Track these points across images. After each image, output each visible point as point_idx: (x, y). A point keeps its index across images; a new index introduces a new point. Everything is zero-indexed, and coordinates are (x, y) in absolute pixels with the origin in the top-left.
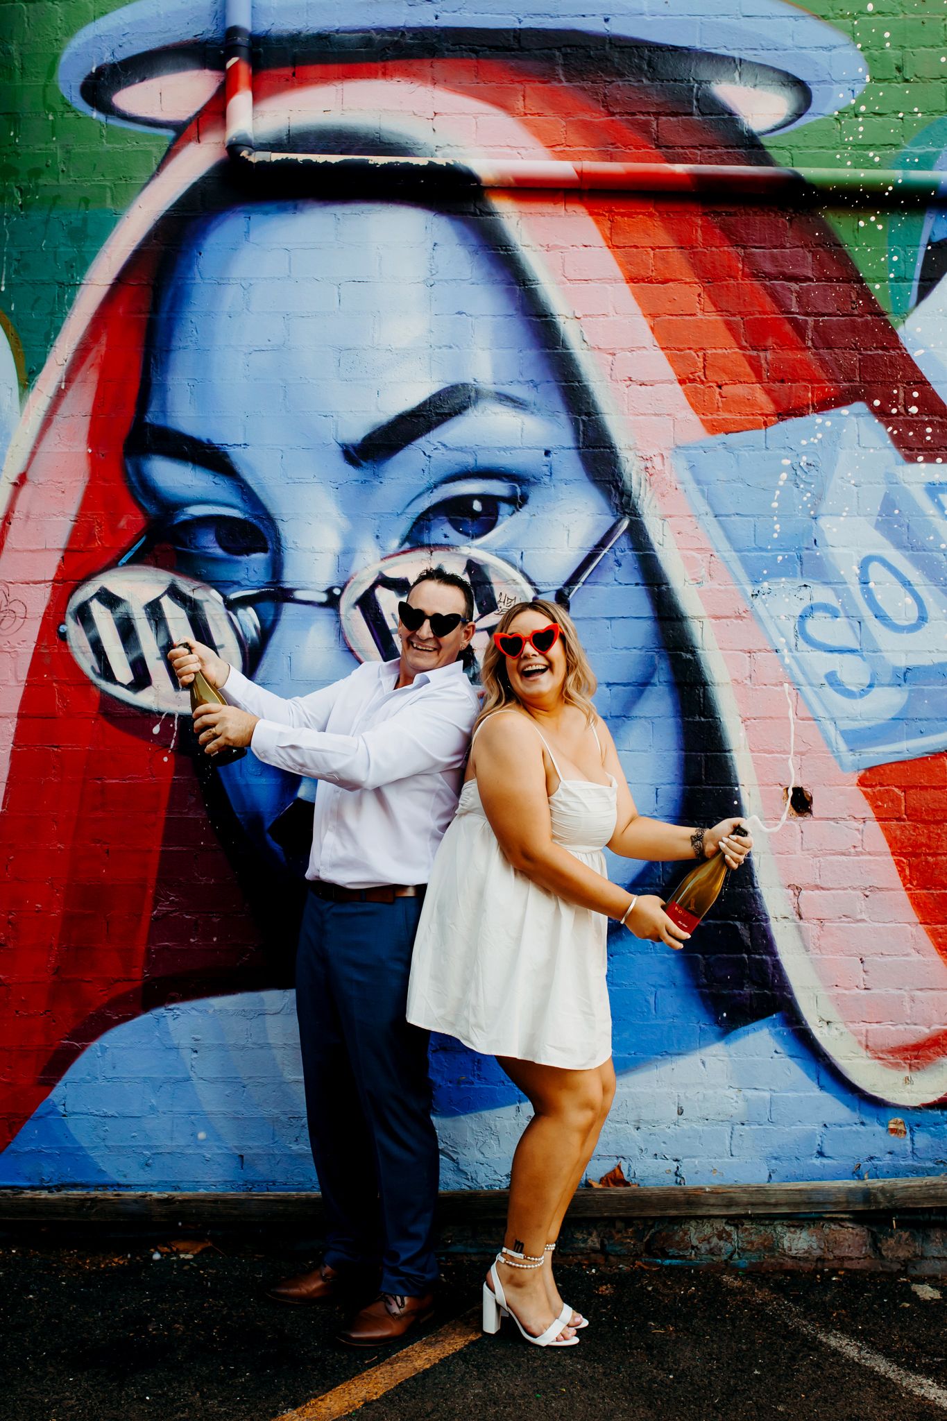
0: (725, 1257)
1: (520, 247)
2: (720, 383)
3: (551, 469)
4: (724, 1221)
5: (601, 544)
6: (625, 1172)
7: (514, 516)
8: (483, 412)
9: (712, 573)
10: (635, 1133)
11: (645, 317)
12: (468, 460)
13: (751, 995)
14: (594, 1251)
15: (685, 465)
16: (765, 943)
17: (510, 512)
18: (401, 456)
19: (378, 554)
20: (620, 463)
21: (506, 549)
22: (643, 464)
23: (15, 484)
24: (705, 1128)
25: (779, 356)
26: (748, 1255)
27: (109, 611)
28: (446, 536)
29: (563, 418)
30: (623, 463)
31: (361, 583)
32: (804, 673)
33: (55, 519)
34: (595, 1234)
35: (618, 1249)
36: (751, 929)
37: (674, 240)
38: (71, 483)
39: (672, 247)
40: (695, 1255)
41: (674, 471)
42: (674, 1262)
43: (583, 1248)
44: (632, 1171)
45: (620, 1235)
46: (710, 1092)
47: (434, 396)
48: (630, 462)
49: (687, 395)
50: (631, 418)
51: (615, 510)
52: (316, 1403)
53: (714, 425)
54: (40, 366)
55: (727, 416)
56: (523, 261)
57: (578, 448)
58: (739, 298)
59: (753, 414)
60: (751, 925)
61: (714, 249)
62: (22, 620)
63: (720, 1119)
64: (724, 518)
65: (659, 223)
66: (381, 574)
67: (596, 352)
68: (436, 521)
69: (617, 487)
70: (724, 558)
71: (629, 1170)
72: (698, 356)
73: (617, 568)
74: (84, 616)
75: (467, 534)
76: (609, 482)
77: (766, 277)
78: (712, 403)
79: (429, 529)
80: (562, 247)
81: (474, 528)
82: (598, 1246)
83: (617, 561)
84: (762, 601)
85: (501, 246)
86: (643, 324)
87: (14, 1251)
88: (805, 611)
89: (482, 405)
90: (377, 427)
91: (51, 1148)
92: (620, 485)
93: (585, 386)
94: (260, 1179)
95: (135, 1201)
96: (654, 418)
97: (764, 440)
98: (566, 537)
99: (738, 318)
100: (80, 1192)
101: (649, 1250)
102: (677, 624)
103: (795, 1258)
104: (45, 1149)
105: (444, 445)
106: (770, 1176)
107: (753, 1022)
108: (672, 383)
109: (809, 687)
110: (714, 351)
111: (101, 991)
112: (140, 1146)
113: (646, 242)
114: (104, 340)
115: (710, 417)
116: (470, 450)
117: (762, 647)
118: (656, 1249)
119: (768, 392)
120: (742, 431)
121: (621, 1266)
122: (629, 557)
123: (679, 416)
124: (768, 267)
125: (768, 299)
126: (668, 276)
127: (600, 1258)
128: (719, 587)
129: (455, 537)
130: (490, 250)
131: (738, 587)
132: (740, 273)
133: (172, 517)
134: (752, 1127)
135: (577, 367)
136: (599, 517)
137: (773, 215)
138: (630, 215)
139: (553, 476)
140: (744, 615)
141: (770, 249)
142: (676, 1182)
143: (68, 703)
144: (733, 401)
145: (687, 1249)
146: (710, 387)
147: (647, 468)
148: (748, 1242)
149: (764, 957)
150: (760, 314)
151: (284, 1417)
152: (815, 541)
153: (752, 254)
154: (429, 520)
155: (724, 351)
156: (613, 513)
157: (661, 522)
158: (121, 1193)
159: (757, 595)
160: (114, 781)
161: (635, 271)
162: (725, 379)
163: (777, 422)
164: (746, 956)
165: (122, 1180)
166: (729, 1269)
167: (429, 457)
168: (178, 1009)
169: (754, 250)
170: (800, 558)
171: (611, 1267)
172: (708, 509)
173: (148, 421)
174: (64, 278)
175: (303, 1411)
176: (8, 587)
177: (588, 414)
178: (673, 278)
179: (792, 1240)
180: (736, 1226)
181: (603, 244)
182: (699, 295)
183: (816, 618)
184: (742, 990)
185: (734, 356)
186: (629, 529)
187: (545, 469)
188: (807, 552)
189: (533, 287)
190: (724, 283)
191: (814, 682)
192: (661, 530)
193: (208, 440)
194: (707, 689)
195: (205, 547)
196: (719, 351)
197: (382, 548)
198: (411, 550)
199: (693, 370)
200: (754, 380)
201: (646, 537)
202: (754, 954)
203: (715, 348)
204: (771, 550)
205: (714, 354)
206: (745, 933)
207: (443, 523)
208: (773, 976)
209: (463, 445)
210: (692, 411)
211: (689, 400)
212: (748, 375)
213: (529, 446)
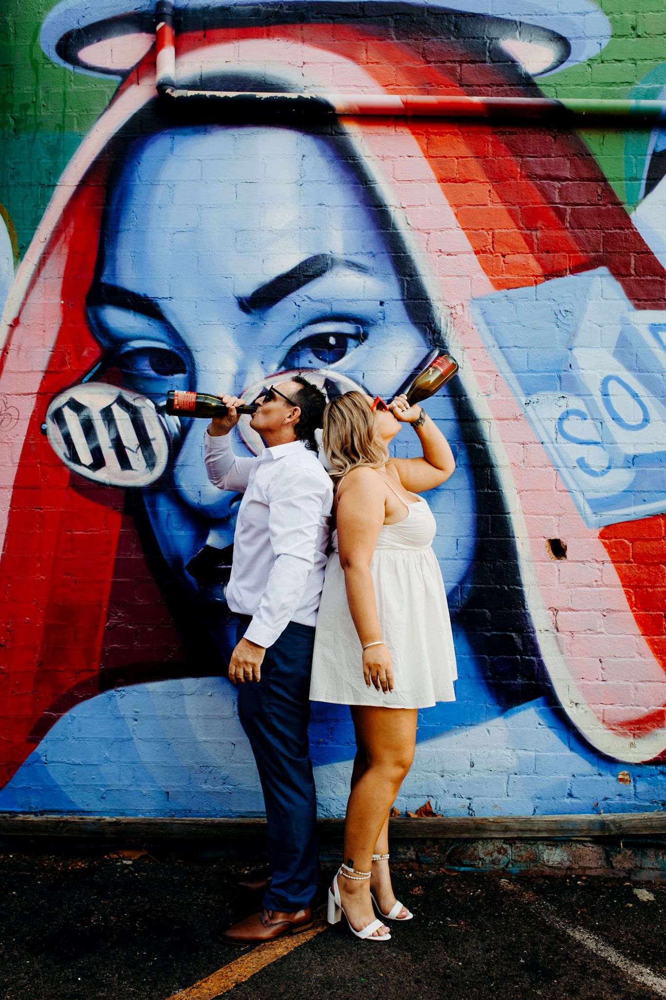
0: (502, 866)
1: (364, 158)
2: (504, 253)
3: (384, 314)
4: (502, 841)
5: (419, 368)
6: (433, 807)
7: (358, 348)
8: (337, 275)
9: (497, 388)
10: (440, 779)
11: (451, 206)
12: (326, 309)
13: (522, 684)
14: (411, 860)
15: (479, 311)
16: (533, 648)
17: (356, 345)
18: (279, 305)
19: (263, 374)
20: (433, 311)
21: (352, 371)
22: (449, 311)
23: (11, 326)
24: (489, 776)
25: (546, 234)
26: (518, 864)
27: (76, 414)
28: (310, 362)
29: (393, 278)
30: (435, 310)
31: (251, 395)
33: (38, 350)
34: (412, 849)
35: (428, 859)
36: (523, 638)
37: (472, 152)
38: (50, 324)
39: (471, 157)
40: (482, 864)
41: (471, 316)
42: (467, 869)
43: (404, 859)
44: (438, 806)
45: (429, 850)
46: (493, 752)
47: (302, 263)
48: (440, 310)
49: (480, 262)
50: (441, 278)
51: (429, 343)
52: (200, 985)
53: (499, 284)
54: (28, 243)
55: (509, 276)
56: (365, 168)
57: (403, 300)
58: (518, 193)
59: (527, 276)
60: (522, 635)
61: (500, 158)
62: (16, 421)
63: (500, 770)
64: (506, 349)
65: (462, 140)
67: (417, 232)
68: (303, 351)
69: (430, 328)
70: (506, 377)
71: (436, 805)
72: (488, 234)
74: (59, 417)
75: (325, 361)
76: (425, 324)
77: (538, 178)
78: (498, 268)
79: (298, 357)
80: (393, 158)
81: (331, 356)
82: (414, 857)
84: (533, 407)
85: (350, 157)
86: (450, 212)
87: (11, 856)
88: (562, 414)
89: (336, 269)
90: (263, 285)
91: (37, 786)
92: (433, 326)
93: (408, 256)
94: (180, 808)
95: (94, 823)
96: (457, 278)
97: (535, 293)
98: (394, 363)
99: (517, 207)
100: (56, 816)
101: (449, 859)
102: (472, 424)
103: (552, 867)
104: (33, 786)
105: (309, 298)
106: (535, 810)
107: (523, 703)
108: (470, 253)
110: (500, 231)
111: (71, 678)
112: (98, 785)
113: (452, 153)
114: (72, 224)
115: (497, 277)
116: (328, 301)
117: (532, 440)
118: (455, 860)
119: (538, 260)
120: (519, 287)
121: (430, 872)
123: (475, 277)
124: (539, 171)
125: (539, 193)
126: (468, 178)
127: (415, 865)
128: (501, 398)
129: (316, 362)
130: (342, 159)
131: (516, 398)
132: (519, 175)
133: (120, 348)
134: (523, 776)
135: (403, 242)
136: (418, 348)
137: (543, 133)
138: (441, 134)
139: (386, 319)
140: (520, 417)
141: (540, 158)
142: (469, 814)
143: (48, 478)
144: (513, 266)
145: (476, 860)
146: (497, 256)
147: (452, 314)
148: (519, 856)
149: (532, 658)
150: (533, 204)
151: (176, 996)
152: (570, 365)
153: (528, 162)
154: (299, 351)
155: (507, 230)
156: (428, 345)
157: (461, 352)
158: (84, 817)
159: (528, 403)
160: (79, 533)
161: (444, 174)
162: (507, 250)
163: (543, 281)
164: (519, 657)
165: (86, 808)
166: (505, 874)
167: (299, 306)
168: (124, 691)
169: (529, 158)
170: (560, 378)
171: (423, 872)
172: (494, 342)
173: (103, 281)
174: (45, 181)
175: (190, 991)
176: (6, 397)
177: (411, 276)
178: (471, 179)
179: (549, 855)
180: (511, 845)
181: (422, 154)
182: (490, 191)
183: (570, 419)
184: (516, 681)
185: (514, 234)
187: (380, 315)
188: (564, 373)
189: (372, 186)
190: (507, 182)
191: (569, 465)
192: (461, 357)
193: (145, 295)
194: (493, 470)
195: (142, 370)
197: (266, 370)
198: (286, 371)
199: (485, 244)
200: (528, 251)
202: (525, 656)
203: (500, 228)
204: (539, 372)
205: (500, 233)
206: (519, 641)
207: (308, 353)
208: (538, 671)
209: (322, 298)
210: (484, 273)
211: (481, 265)
212: (524, 248)
213: (369, 298)
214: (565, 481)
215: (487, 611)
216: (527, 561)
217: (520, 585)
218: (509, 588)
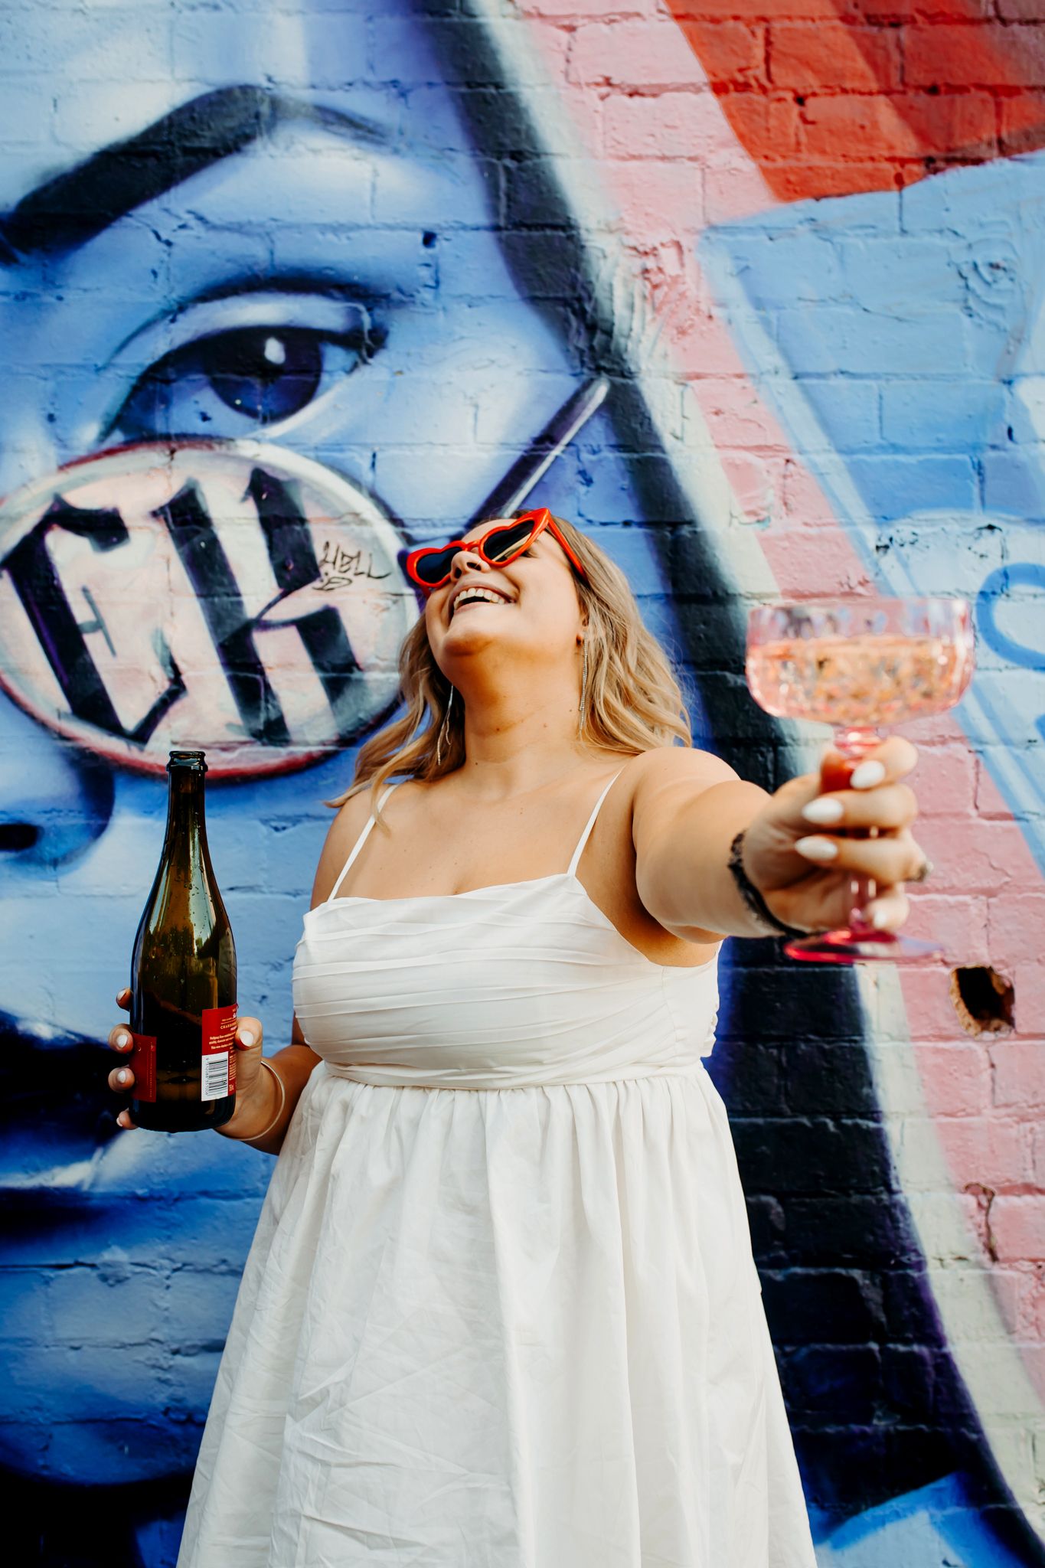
2: (801, 91)
3: (437, 272)
5: (548, 438)
7: (357, 375)
8: (287, 148)
9: (791, 500)
12: (256, 253)
13: (888, 1434)
15: (729, 265)
16: (921, 1317)
17: (348, 364)
18: (104, 240)
19: (54, 455)
20: (588, 262)
21: (338, 446)
22: (638, 263)
25: (924, 35)
28: (205, 418)
29: (464, 163)
30: (593, 260)
31: (13, 520)
32: (992, 716)
36: (885, 1285)
41: (704, 277)
47: (179, 111)
48: (610, 260)
49: (730, 116)
50: (614, 164)
51: (577, 363)
53: (789, 182)
55: (817, 161)
57: (496, 228)
59: (872, 159)
60: (885, 1277)
64: (814, 382)
66: (58, 500)
68: (182, 384)
69: (581, 314)
70: (815, 465)
72: (754, 33)
73: (583, 489)
75: (251, 413)
76: (565, 303)
78: (785, 135)
79: (166, 401)
81: (269, 400)
83: (582, 473)
84: (899, 558)
88: (990, 580)
89: (285, 132)
90: (53, 176)
92: (588, 307)
93: (510, 95)
96: (660, 164)
97: (896, 214)
98: (470, 421)
102: (715, 611)
105: (201, 218)
107: (894, 1495)
108: (697, 89)
109: (1001, 748)
110: (787, 24)
115: (780, 163)
116: (260, 230)
119: (905, 113)
120: (850, 194)
122: (609, 464)
123: (714, 161)
128: (805, 529)
129: (224, 418)
131: (847, 529)
135: (493, 54)
136: (543, 377)
139: (443, 288)
140: (860, 590)
144: (831, 132)
146: (780, 100)
147: (646, 271)
149: (916, 1348)
152: (1010, 431)
154: (168, 382)
155: (809, 24)
156: (573, 367)
157: (677, 389)
159: (887, 547)
162: (810, 81)
163: (921, 177)
164: (874, 1346)
167: (169, 243)
170: (979, 468)
172: (778, 360)
177: (517, 155)
183: (1016, 597)
184: (869, 1423)
185: (831, 34)
186: (609, 406)
187: (425, 274)
188: (992, 454)
191: (1016, 735)
192: (676, 405)
194: (782, 754)
196: (799, 24)
197: (62, 443)
198: (128, 446)
199: (743, 64)
200: (874, 86)
201: (646, 420)
202: (895, 1341)
203: (790, 18)
204: (917, 450)
205: (789, 30)
206: (873, 1295)
207: (199, 389)
208: (937, 1390)
209: (243, 218)
210: (741, 151)
211: (735, 127)
212: (863, 77)
213: (390, 221)
214: (1003, 785)
215: (771, 1200)
216: (892, 1039)
217: (874, 1114)
218: (839, 1125)
